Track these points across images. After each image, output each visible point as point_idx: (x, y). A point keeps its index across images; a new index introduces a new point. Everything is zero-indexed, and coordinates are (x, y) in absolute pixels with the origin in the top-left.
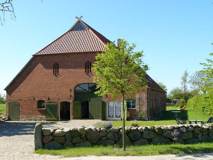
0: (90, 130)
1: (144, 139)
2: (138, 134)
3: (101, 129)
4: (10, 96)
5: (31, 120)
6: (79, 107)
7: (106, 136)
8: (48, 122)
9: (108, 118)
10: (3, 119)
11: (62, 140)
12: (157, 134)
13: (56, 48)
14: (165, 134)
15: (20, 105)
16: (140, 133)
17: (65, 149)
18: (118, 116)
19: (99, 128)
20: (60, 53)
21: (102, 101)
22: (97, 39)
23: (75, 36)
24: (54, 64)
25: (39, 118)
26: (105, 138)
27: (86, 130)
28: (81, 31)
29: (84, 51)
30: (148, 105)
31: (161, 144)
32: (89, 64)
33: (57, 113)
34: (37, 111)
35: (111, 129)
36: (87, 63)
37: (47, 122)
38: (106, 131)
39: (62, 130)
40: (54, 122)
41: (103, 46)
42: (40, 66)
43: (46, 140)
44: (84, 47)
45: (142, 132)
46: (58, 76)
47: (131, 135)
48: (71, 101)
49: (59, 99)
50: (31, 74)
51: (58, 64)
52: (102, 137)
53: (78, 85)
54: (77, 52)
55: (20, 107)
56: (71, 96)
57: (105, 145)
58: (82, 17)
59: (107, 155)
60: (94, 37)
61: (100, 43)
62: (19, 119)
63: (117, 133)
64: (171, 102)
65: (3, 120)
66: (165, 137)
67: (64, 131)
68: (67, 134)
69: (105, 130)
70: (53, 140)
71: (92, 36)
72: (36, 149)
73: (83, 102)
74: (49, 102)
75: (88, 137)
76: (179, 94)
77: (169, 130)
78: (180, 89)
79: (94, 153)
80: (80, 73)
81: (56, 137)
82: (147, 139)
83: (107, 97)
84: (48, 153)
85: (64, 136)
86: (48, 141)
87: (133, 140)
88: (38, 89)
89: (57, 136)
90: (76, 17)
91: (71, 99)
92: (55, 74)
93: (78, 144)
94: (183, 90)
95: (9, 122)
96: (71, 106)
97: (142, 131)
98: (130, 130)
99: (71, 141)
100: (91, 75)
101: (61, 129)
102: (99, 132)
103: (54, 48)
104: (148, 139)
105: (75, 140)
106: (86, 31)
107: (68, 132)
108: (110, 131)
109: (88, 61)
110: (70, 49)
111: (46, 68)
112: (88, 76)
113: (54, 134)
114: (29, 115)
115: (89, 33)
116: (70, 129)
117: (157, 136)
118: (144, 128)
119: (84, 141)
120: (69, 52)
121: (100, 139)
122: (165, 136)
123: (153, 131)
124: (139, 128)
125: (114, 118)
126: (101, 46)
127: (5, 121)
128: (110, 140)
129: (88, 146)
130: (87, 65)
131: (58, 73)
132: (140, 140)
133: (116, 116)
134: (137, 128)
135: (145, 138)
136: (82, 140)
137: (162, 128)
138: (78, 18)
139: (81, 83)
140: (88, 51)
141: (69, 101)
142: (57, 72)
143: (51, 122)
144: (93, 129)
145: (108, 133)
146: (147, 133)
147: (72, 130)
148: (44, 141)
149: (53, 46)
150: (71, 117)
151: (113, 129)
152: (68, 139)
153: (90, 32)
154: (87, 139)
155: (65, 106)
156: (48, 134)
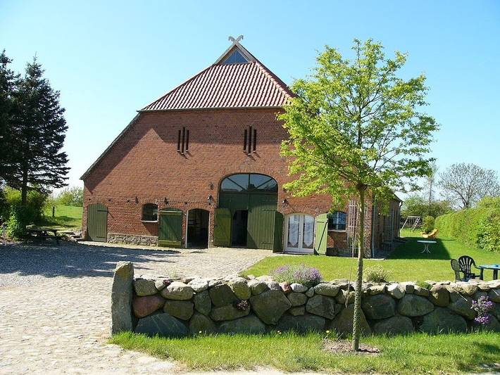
0: (263, 287)
1: (404, 318)
2: (388, 304)
3: (293, 286)
4: (92, 193)
5: (130, 242)
6: (228, 223)
7: (305, 305)
8: (163, 249)
9: (286, 248)
10: (75, 237)
11: (185, 311)
12: (436, 305)
13: (185, 98)
14: (454, 305)
15: (108, 212)
16: (393, 300)
17: (192, 336)
18: (308, 245)
19: (285, 283)
20: (194, 107)
21: (277, 212)
22: (271, 84)
23: (226, 75)
24: (180, 131)
25: (144, 240)
26: (300, 311)
27: (251, 288)
28: (238, 66)
29: (243, 106)
30: (372, 225)
31: (446, 332)
32: (253, 134)
33: (182, 232)
34: (142, 225)
35: (318, 289)
36: (248, 131)
37: (159, 248)
38: (304, 293)
39: (186, 283)
40: (174, 249)
41: (282, 97)
42: (152, 133)
43: (142, 309)
44: (243, 98)
45: (396, 299)
46: (187, 156)
47: (370, 306)
48: (211, 208)
49: (186, 203)
50: (133, 150)
51: (188, 131)
52: (293, 307)
53: (227, 177)
54: (228, 106)
55: (109, 215)
56: (211, 197)
57: (302, 332)
58: (242, 37)
59: (315, 369)
60: (266, 78)
61: (277, 90)
62: (105, 239)
63: (334, 298)
64: (403, 221)
65: (75, 240)
66: (454, 313)
67: (193, 287)
68: (200, 296)
69: (303, 290)
70: (160, 310)
71: (261, 77)
72: (115, 330)
73: (236, 213)
74: (167, 209)
75: (257, 307)
76: (419, 205)
77: (466, 295)
78: (420, 196)
79: (277, 362)
80: (233, 151)
81: (169, 303)
82: (410, 317)
83: (288, 204)
84: (144, 348)
85: (192, 300)
86: (146, 312)
87: (375, 318)
88: (144, 181)
89: (172, 298)
90: (231, 38)
91: (212, 204)
92: (181, 150)
93: (226, 324)
94: (427, 198)
95: (86, 243)
96: (211, 218)
97: (398, 296)
98: (369, 291)
99: (209, 316)
100: (255, 157)
101: (184, 280)
102: (287, 294)
103: (182, 98)
104: (413, 318)
105: (219, 314)
106: (249, 66)
107: (201, 291)
108: (315, 294)
109: (251, 128)
110: (214, 101)
111: (165, 139)
112: (249, 159)
113: (164, 293)
114: (125, 232)
115: (256, 70)
116: (208, 282)
117: (436, 311)
118: (403, 289)
119: (245, 317)
120: (212, 107)
121: (288, 313)
122: (456, 310)
123: (427, 298)
124: (391, 288)
125: (300, 248)
126: (278, 98)
127: (78, 240)
128: (314, 317)
129: (256, 332)
130: (248, 135)
131: (187, 149)
132: (393, 319)
133: (305, 246)
134: (386, 288)
135: (403, 315)
136: (239, 314)
137: (450, 289)
138: (233, 40)
139: (233, 172)
140: (251, 106)
141: (207, 209)
142: (185, 148)
143: (167, 249)
144: (269, 286)
145: (308, 298)
146: (412, 302)
147: (212, 287)
148: (136, 311)
149: (181, 95)
150: (210, 241)
151: (323, 288)
152: (201, 310)
153: (258, 69)
154: (253, 312)
155: (198, 218)
156: (149, 293)
